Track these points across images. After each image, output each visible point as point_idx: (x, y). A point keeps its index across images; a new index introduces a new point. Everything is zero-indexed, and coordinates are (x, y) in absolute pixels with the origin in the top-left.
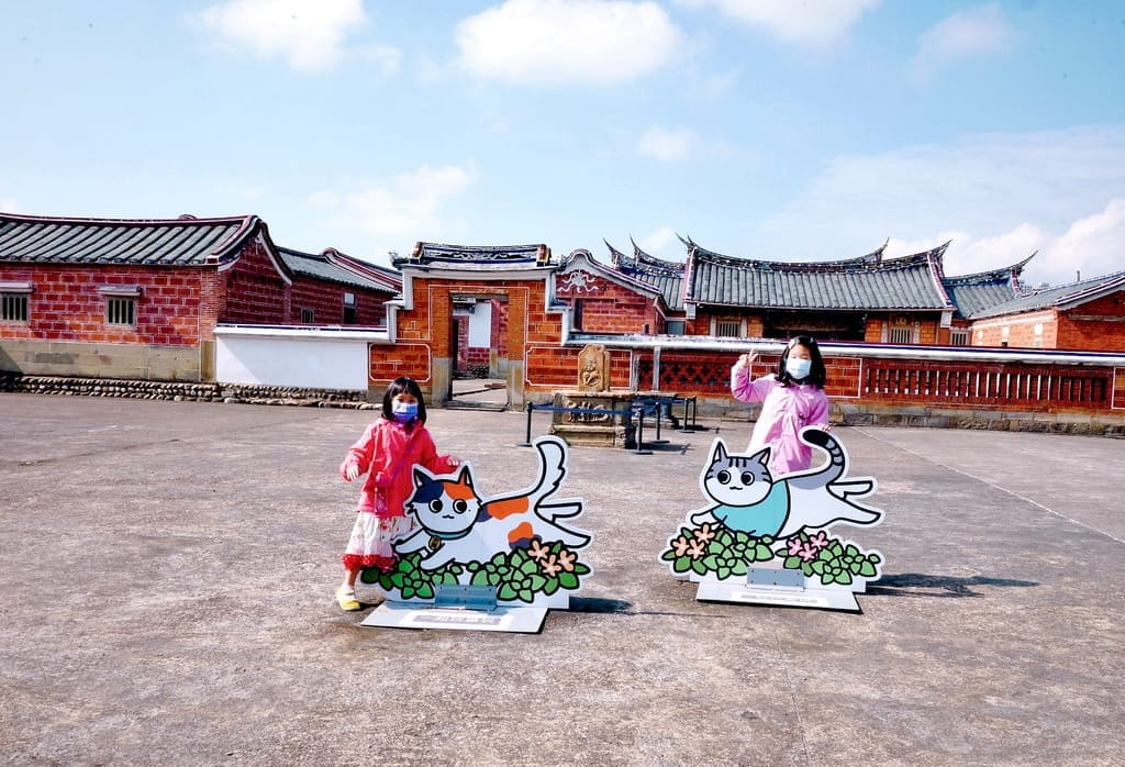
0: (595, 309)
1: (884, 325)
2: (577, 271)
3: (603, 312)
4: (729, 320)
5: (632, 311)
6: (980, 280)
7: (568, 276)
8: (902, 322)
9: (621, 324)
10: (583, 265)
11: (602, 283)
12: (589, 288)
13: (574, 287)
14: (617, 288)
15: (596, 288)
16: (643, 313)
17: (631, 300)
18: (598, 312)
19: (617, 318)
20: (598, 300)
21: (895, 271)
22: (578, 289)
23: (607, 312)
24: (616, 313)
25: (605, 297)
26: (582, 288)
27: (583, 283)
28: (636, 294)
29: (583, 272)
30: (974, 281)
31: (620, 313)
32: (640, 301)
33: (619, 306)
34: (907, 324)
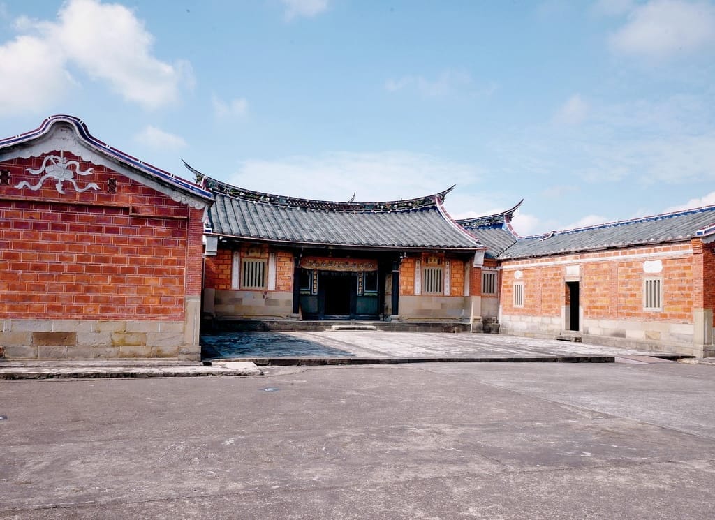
0: (94, 224)
1: (418, 265)
2: (57, 153)
3: (108, 230)
4: (255, 257)
5: (163, 229)
6: (480, 224)
7: (38, 162)
8: (434, 261)
9: (144, 251)
10: (68, 143)
11: (106, 178)
12: (81, 186)
13: (51, 182)
14: (135, 187)
15: (95, 186)
16: (182, 234)
17: (161, 211)
18: (99, 230)
19: (135, 241)
20: (98, 208)
21: (408, 212)
22: (59, 187)
23: (115, 231)
24: (134, 232)
25: (113, 203)
26: (66, 185)
27: (68, 176)
28: (170, 201)
29: (69, 155)
30: (475, 225)
31: (141, 232)
32: (177, 213)
33: (139, 220)
34: (439, 263)
